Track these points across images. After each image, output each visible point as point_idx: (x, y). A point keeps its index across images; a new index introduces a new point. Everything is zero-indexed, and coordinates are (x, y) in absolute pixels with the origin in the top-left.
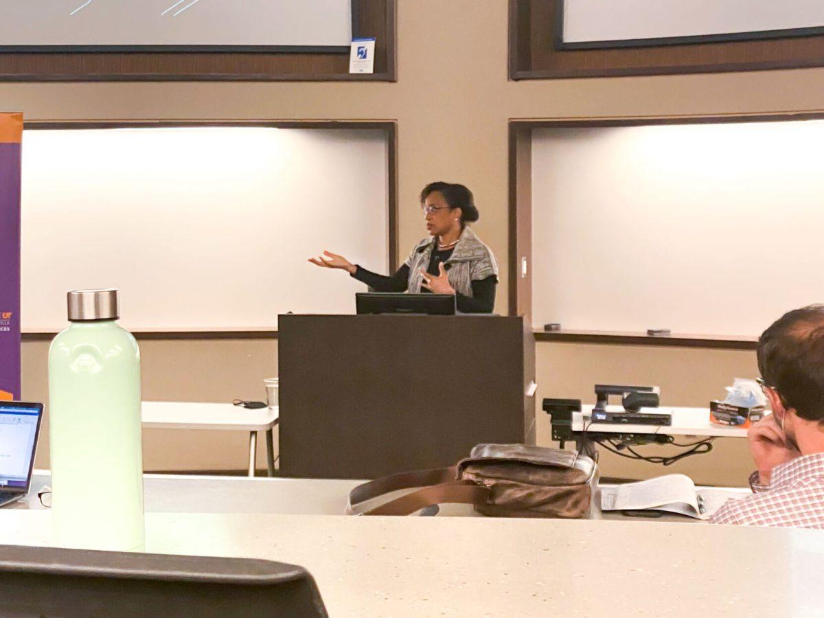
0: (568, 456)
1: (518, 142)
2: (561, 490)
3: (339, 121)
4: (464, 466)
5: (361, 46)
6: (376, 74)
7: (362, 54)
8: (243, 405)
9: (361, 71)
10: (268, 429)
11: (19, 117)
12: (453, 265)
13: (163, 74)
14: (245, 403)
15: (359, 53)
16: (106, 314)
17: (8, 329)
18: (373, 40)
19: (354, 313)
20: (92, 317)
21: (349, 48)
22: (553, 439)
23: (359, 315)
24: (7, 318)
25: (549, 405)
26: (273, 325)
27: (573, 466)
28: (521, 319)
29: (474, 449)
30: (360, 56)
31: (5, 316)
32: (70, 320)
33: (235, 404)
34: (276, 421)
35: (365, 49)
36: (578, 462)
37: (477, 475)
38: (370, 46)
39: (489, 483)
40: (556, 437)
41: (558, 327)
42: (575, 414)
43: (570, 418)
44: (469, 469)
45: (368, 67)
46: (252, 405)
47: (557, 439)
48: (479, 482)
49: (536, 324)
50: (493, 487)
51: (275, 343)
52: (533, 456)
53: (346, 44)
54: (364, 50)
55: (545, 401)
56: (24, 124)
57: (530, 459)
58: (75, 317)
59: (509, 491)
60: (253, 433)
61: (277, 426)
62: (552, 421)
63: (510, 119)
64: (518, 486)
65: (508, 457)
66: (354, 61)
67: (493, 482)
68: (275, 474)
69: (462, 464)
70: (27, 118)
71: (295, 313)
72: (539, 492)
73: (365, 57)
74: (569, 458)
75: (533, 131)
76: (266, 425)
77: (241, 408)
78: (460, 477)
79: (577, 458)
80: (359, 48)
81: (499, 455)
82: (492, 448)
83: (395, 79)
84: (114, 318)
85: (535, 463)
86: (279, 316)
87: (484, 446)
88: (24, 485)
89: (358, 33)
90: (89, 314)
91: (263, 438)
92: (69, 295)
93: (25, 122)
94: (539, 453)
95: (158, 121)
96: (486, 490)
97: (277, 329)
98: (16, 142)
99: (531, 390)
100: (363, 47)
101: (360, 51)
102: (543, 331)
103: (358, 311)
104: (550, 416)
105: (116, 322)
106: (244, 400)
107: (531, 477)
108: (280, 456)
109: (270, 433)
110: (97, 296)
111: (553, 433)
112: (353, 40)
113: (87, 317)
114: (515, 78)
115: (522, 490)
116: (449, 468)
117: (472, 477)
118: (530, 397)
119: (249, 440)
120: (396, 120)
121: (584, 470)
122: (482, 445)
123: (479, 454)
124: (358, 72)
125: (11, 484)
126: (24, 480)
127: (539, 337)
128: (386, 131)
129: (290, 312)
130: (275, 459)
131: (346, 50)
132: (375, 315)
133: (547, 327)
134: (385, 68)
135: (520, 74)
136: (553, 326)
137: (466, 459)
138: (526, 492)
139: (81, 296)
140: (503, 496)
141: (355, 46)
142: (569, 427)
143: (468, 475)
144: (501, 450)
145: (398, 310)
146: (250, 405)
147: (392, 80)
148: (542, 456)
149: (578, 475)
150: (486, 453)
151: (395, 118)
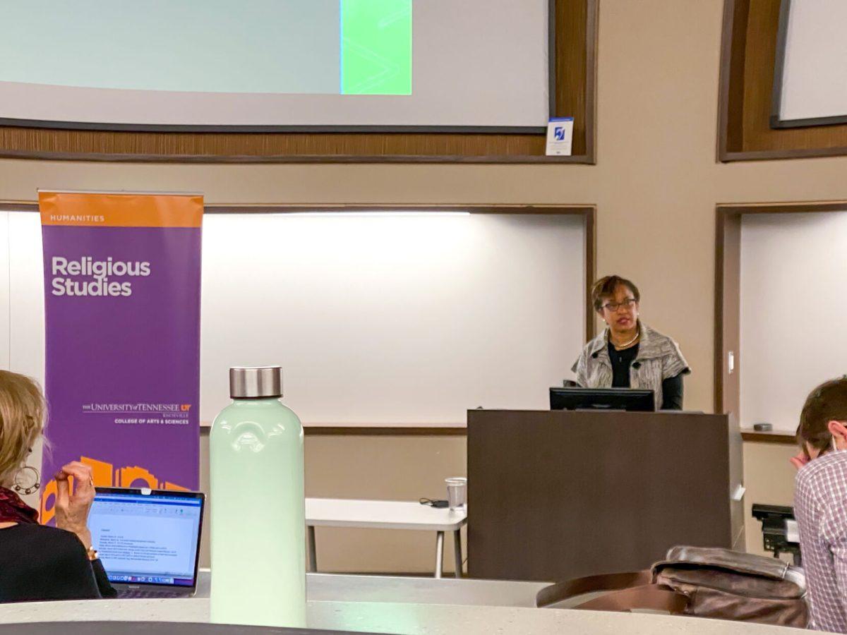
0: (778, 565)
1: (725, 228)
2: (771, 603)
3: (535, 206)
4: (659, 569)
5: (557, 126)
6: (573, 157)
7: (560, 134)
8: (430, 504)
9: (558, 153)
10: (456, 529)
11: (199, 200)
12: (642, 363)
13: (350, 155)
14: (432, 502)
15: (556, 134)
16: (269, 391)
17: (187, 422)
18: (571, 120)
19: (547, 407)
20: (256, 395)
21: (546, 128)
22: (766, 549)
23: (553, 411)
24: (186, 411)
25: (760, 512)
26: (462, 421)
27: (783, 577)
28: (726, 417)
29: (670, 552)
30: (557, 137)
31: (184, 408)
32: (232, 397)
33: (422, 503)
34: (464, 521)
35: (563, 129)
36: (790, 573)
37: (674, 580)
38: (568, 126)
39: (686, 589)
40: (768, 547)
41: (769, 427)
42: (789, 523)
43: (784, 526)
44: (664, 573)
45: (565, 148)
46: (440, 504)
47: (770, 550)
48: (676, 587)
49: (745, 424)
50: (692, 593)
51: (464, 439)
52: (735, 561)
53: (542, 124)
54: (561, 130)
55: (755, 506)
56: (205, 208)
57: (733, 565)
58: (237, 394)
59: (708, 601)
60: (440, 533)
61: (466, 525)
62: (763, 529)
63: (717, 204)
64: (721, 595)
65: (708, 562)
66: (550, 143)
67: (691, 589)
68: (462, 576)
69: (656, 567)
70: (208, 201)
71: (485, 407)
72: (744, 604)
73: (562, 138)
74: (779, 568)
75: (743, 215)
76: (455, 525)
77: (428, 507)
78: (655, 581)
79: (788, 568)
80: (556, 129)
81: (698, 559)
82: (689, 551)
83: (594, 162)
84: (277, 395)
85: (738, 570)
86: (469, 411)
87: (681, 549)
88: (191, 584)
89: (555, 113)
90: (252, 391)
91: (451, 538)
92: (231, 370)
93: (205, 205)
94: (743, 560)
95: (343, 206)
96: (684, 596)
97: (466, 426)
98: (196, 226)
99: (738, 493)
100: (561, 128)
101: (557, 132)
102: (752, 431)
103: (553, 406)
104: (760, 523)
105: (279, 400)
106: (431, 499)
107: (735, 586)
108: (468, 558)
109: (458, 533)
110: (260, 372)
111: (765, 543)
112: (550, 120)
113: (249, 395)
114: (724, 160)
115: (724, 600)
116: (643, 571)
117: (667, 582)
118: (736, 502)
119: (436, 540)
120: (595, 205)
121: (797, 583)
122: (679, 547)
123: (676, 557)
124: (556, 154)
125: (178, 582)
126: (190, 579)
127: (747, 437)
128: (584, 216)
129: (480, 407)
130: (463, 561)
131: (542, 131)
132: (570, 411)
133: (757, 427)
134: (583, 149)
135: (731, 155)
136: (764, 427)
137: (661, 562)
138: (729, 603)
139: (243, 372)
140: (703, 605)
141: (552, 127)
142: (784, 537)
143: (664, 579)
144: (701, 553)
145: (595, 405)
146: (438, 504)
147: (591, 163)
148: (746, 563)
149: (790, 588)
150: (683, 557)
151: (592, 202)
